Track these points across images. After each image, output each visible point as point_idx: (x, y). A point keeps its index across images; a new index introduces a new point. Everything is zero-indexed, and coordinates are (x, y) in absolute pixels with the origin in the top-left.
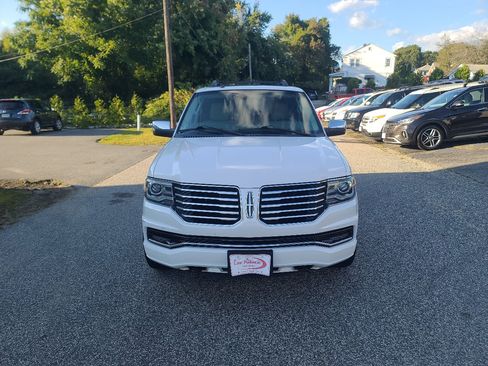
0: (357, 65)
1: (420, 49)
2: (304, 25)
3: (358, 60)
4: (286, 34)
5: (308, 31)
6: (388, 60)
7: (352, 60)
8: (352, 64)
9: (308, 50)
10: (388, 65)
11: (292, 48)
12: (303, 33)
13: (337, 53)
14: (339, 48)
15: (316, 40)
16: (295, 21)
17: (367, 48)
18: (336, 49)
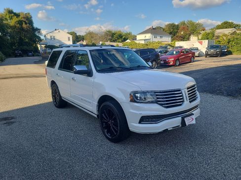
0: (54, 39)
1: (76, 34)
2: (17, 15)
3: (54, 37)
4: (6, 19)
5: (20, 18)
6: (69, 38)
7: (51, 37)
8: (51, 39)
9: (22, 29)
10: (69, 40)
11: (11, 27)
12: (17, 19)
13: (39, 32)
14: (40, 29)
15: (26, 23)
16: (10, 12)
17: (58, 31)
18: (38, 30)
